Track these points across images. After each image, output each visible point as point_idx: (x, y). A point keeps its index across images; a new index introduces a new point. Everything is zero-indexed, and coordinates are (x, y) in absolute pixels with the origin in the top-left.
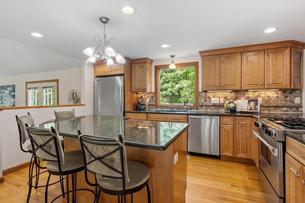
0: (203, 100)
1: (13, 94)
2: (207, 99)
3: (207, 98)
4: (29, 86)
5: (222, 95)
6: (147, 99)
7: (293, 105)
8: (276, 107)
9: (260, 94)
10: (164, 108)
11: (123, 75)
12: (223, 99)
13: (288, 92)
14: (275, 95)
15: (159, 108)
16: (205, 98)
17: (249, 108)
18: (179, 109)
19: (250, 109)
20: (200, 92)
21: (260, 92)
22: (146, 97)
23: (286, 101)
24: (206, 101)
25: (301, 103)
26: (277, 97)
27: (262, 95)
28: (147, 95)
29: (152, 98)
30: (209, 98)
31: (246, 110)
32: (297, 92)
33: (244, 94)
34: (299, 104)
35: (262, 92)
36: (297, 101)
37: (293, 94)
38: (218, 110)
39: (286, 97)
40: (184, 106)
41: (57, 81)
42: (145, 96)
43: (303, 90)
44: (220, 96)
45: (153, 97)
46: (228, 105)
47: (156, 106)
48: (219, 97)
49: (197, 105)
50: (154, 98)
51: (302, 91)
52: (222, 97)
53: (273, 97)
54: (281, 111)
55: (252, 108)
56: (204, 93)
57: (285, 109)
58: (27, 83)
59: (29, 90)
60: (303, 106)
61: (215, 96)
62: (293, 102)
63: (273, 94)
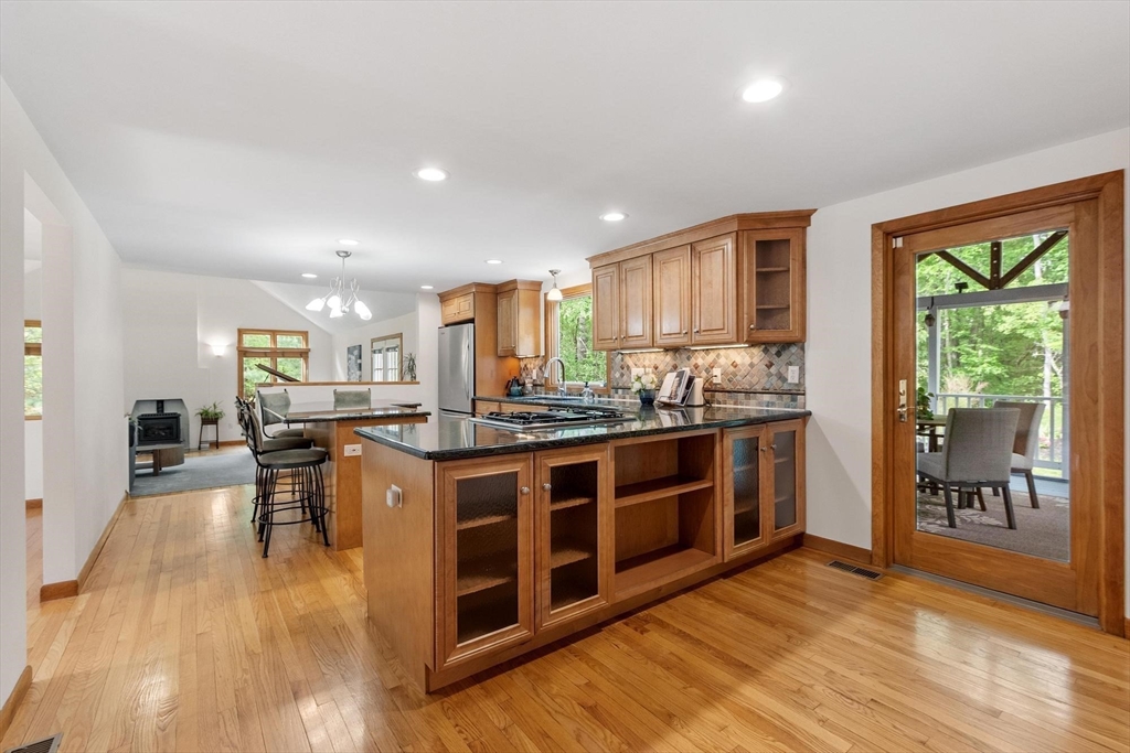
0: (617, 375)
1: (359, 361)
3: (625, 369)
4: (377, 346)
5: (650, 359)
6: (534, 370)
7: (786, 387)
8: (748, 393)
9: (718, 356)
11: (472, 321)
12: (651, 370)
13: (774, 350)
14: (747, 360)
15: (551, 393)
16: (622, 368)
21: (717, 352)
22: (532, 366)
23: (769, 375)
24: (622, 375)
25: (801, 384)
26: (752, 365)
27: (722, 361)
28: (534, 362)
29: (541, 370)
30: (628, 369)
32: (794, 349)
33: (689, 358)
34: (796, 385)
36: (792, 374)
37: (785, 356)
39: (770, 365)
40: (586, 389)
41: (400, 336)
42: (530, 364)
43: (806, 344)
44: (647, 363)
45: (543, 366)
47: (546, 386)
48: (644, 366)
50: (543, 369)
51: (803, 349)
52: (649, 366)
53: (743, 364)
54: (760, 404)
55: (673, 394)
56: (620, 357)
57: (766, 398)
58: (373, 341)
59: (389, 354)
60: (807, 392)
61: (638, 363)
62: (785, 380)
63: (743, 357)
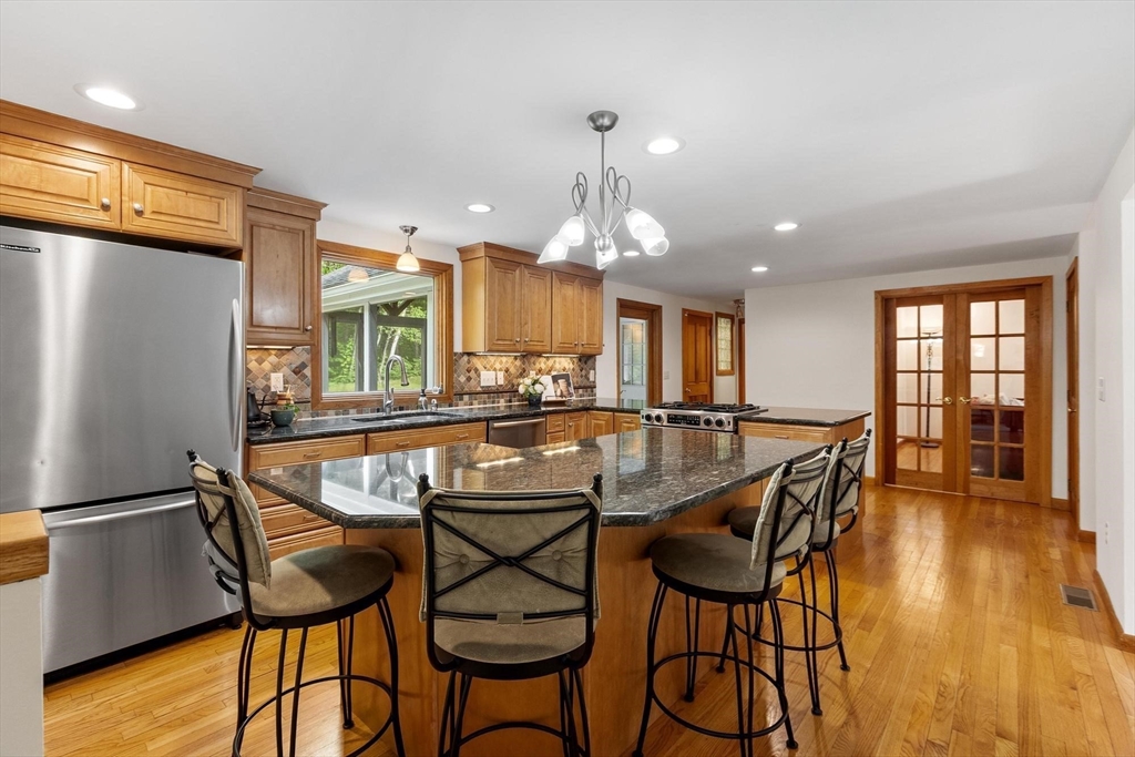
0: (462, 379)
2: (472, 374)
3: (473, 372)
5: (501, 363)
6: (273, 375)
7: (589, 384)
10: (351, 411)
12: (502, 373)
13: (584, 360)
14: (571, 366)
15: (330, 412)
16: (469, 371)
17: (559, 393)
18: (401, 409)
19: (562, 396)
20: (456, 354)
22: (266, 366)
23: (582, 376)
24: (469, 379)
26: (573, 369)
27: (557, 366)
28: (273, 359)
29: (298, 371)
30: (476, 370)
31: (554, 399)
32: (592, 360)
33: (534, 363)
34: (593, 382)
35: (557, 359)
37: (588, 364)
38: (493, 402)
39: (582, 369)
40: (421, 399)
42: (260, 361)
44: (498, 366)
45: (303, 366)
46: (531, 390)
47: (316, 403)
48: (495, 370)
49: (450, 395)
50: (307, 372)
51: (595, 360)
52: (501, 370)
53: (569, 369)
55: (565, 393)
56: (465, 358)
57: (581, 392)
61: (488, 366)
62: (588, 379)
63: (569, 364)
